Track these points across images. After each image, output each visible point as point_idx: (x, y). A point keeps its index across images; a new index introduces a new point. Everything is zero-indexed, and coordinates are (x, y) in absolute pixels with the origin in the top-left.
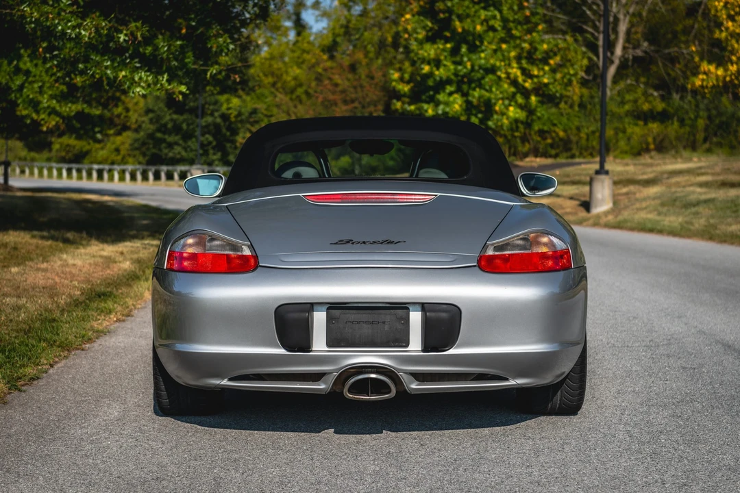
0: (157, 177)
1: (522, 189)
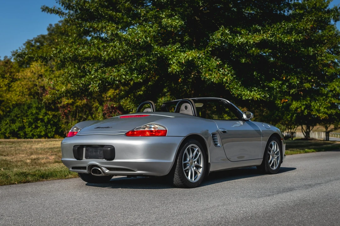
1: (244, 117)
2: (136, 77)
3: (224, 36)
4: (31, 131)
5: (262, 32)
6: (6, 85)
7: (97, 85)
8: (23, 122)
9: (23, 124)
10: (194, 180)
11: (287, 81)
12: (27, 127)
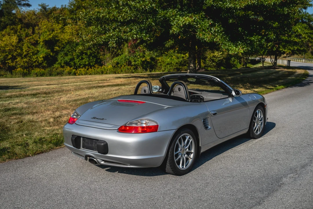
1: (233, 94)
3: (215, 2)
4: (79, 62)
6: (60, 29)
7: (115, 42)
8: (73, 55)
9: (73, 56)
10: (186, 166)
11: (266, 35)
12: (76, 59)
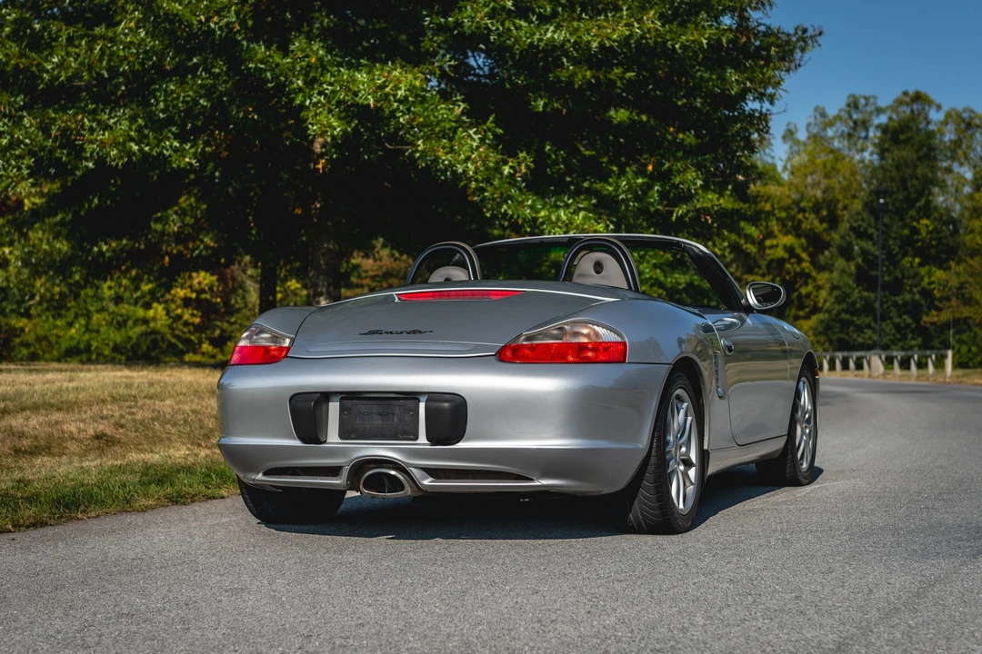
0: (845, 366)
1: (751, 302)
2: (175, 150)
5: (625, 13)
10: (684, 506)
